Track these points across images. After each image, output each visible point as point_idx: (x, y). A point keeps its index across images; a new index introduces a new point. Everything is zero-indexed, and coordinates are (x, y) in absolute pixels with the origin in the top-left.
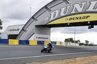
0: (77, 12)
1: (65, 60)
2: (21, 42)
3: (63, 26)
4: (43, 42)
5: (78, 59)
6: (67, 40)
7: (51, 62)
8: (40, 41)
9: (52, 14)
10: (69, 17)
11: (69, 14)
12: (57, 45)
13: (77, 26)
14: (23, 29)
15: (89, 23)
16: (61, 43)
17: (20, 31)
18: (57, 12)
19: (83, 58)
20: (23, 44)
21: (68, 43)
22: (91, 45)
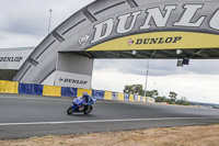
0: (153, 27)
1: (119, 134)
2: (24, 89)
3: (121, 57)
4: (75, 89)
5: (150, 132)
6: (128, 89)
7: (87, 137)
8: (68, 88)
9: (99, 27)
10: (135, 38)
11: (136, 29)
12: (106, 98)
13: (153, 57)
14: (30, 59)
15: (178, 52)
16: (114, 94)
17: (22, 62)
18: (110, 23)
19: (159, 131)
20: (29, 93)
21: (132, 96)
22: (182, 102)
